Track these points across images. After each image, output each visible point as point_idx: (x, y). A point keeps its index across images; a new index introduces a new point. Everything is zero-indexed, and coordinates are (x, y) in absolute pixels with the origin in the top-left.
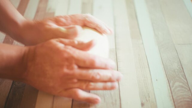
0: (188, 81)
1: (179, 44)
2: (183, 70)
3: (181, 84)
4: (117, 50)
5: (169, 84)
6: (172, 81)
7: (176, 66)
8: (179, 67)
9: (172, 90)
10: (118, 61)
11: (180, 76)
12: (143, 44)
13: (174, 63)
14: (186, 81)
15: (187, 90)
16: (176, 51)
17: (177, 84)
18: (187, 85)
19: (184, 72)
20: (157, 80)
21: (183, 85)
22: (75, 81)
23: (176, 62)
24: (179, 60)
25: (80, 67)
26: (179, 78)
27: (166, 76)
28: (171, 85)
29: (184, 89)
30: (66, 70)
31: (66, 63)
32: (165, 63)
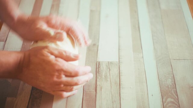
0: (179, 98)
1: (174, 59)
2: (176, 86)
3: (172, 100)
4: (120, 63)
5: (162, 99)
6: (165, 97)
7: (169, 82)
8: (172, 83)
9: (164, 106)
10: (120, 75)
11: (173, 92)
12: (143, 57)
13: (168, 78)
14: (177, 97)
15: (177, 106)
16: (172, 66)
17: (169, 100)
18: (177, 101)
19: (176, 88)
20: (152, 95)
21: (174, 101)
22: (62, 86)
23: (170, 78)
24: (173, 76)
25: (66, 76)
26: (172, 94)
27: (161, 91)
28: (164, 100)
29: (174, 105)
30: (55, 79)
31: (57, 74)
32: (161, 79)
